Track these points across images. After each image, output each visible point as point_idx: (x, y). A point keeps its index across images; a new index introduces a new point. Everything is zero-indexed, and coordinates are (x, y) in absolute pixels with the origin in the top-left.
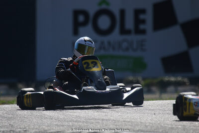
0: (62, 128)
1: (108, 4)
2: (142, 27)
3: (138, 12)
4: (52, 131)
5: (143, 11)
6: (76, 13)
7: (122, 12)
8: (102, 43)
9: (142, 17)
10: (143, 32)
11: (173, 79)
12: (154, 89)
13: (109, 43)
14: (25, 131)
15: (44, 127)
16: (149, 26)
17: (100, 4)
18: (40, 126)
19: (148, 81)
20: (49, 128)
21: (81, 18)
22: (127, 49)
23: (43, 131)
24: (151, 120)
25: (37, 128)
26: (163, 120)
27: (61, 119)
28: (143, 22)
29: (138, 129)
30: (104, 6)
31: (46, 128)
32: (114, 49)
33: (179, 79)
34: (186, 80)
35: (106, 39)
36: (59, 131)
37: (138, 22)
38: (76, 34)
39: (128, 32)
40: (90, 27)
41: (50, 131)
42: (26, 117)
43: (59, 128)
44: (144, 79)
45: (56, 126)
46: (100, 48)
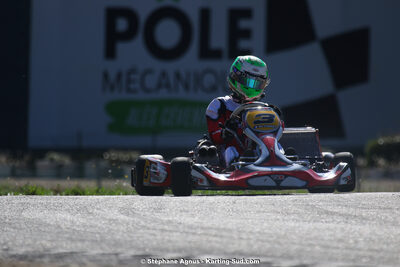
0: (79, 244)
3: (237, 15)
4: (61, 251)
5: (247, 13)
6: (112, 14)
7: (205, 15)
8: (164, 74)
9: (244, 24)
13: (178, 76)
14: (7, 250)
15: (44, 242)
18: (35, 240)
20: (54, 244)
21: (122, 25)
22: (213, 89)
23: (41, 250)
24: (259, 232)
25: (29, 245)
26: (283, 233)
27: (78, 226)
28: (247, 34)
29: (233, 250)
31: (49, 245)
32: (187, 87)
35: (171, 67)
36: (74, 250)
38: (110, 53)
39: (216, 55)
40: (138, 42)
41: (56, 252)
42: (7, 220)
43: (73, 245)
45: (69, 242)
46: (159, 86)
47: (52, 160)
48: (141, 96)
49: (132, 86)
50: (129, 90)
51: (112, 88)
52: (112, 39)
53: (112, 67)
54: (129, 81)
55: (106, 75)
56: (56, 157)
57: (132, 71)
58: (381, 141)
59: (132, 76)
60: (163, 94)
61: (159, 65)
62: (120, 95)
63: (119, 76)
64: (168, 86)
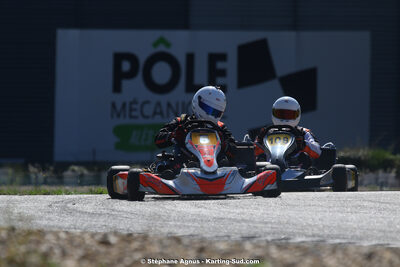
1: (168, 45)
3: (215, 58)
5: (223, 57)
6: (119, 58)
7: (190, 58)
8: (159, 104)
9: (220, 65)
13: (169, 105)
16: (232, 78)
17: (155, 45)
21: (126, 66)
28: (223, 73)
30: (162, 48)
35: (164, 99)
38: (117, 88)
40: (139, 79)
46: (155, 113)
47: (73, 171)
48: (141, 121)
49: (134, 113)
50: (131, 117)
51: (119, 116)
52: (119, 77)
53: (119, 99)
54: (131, 110)
55: (114, 105)
56: (76, 168)
57: (135, 102)
59: (134, 106)
60: (158, 119)
61: (155, 98)
62: (124, 121)
63: (124, 105)
64: (161, 113)
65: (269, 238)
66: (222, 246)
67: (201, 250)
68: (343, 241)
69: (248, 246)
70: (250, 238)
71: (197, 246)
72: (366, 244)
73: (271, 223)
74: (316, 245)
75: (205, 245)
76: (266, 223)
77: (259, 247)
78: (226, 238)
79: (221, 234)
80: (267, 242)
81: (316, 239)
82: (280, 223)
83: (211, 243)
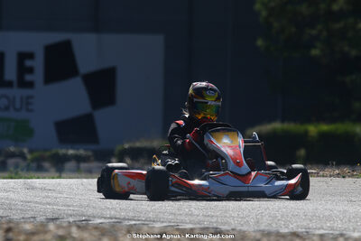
2: (28, 77)
3: (23, 57)
5: (31, 56)
9: (28, 63)
10: (30, 85)
11: (71, 152)
12: (46, 165)
16: (38, 76)
19: (36, 154)
22: (7, 108)
28: (31, 70)
33: (82, 152)
34: (90, 153)
37: (23, 70)
39: (9, 84)
44: (31, 151)
58: (127, 146)
65: (71, 220)
66: (28, 227)
67: (9, 230)
68: (138, 222)
69: (51, 226)
70: (53, 220)
71: (5, 226)
72: (158, 225)
73: (73, 206)
74: (113, 226)
75: (12, 225)
76: (69, 206)
77: (63, 227)
78: (32, 220)
79: (27, 216)
80: (69, 222)
81: (114, 220)
82: (81, 206)
83: (18, 224)
